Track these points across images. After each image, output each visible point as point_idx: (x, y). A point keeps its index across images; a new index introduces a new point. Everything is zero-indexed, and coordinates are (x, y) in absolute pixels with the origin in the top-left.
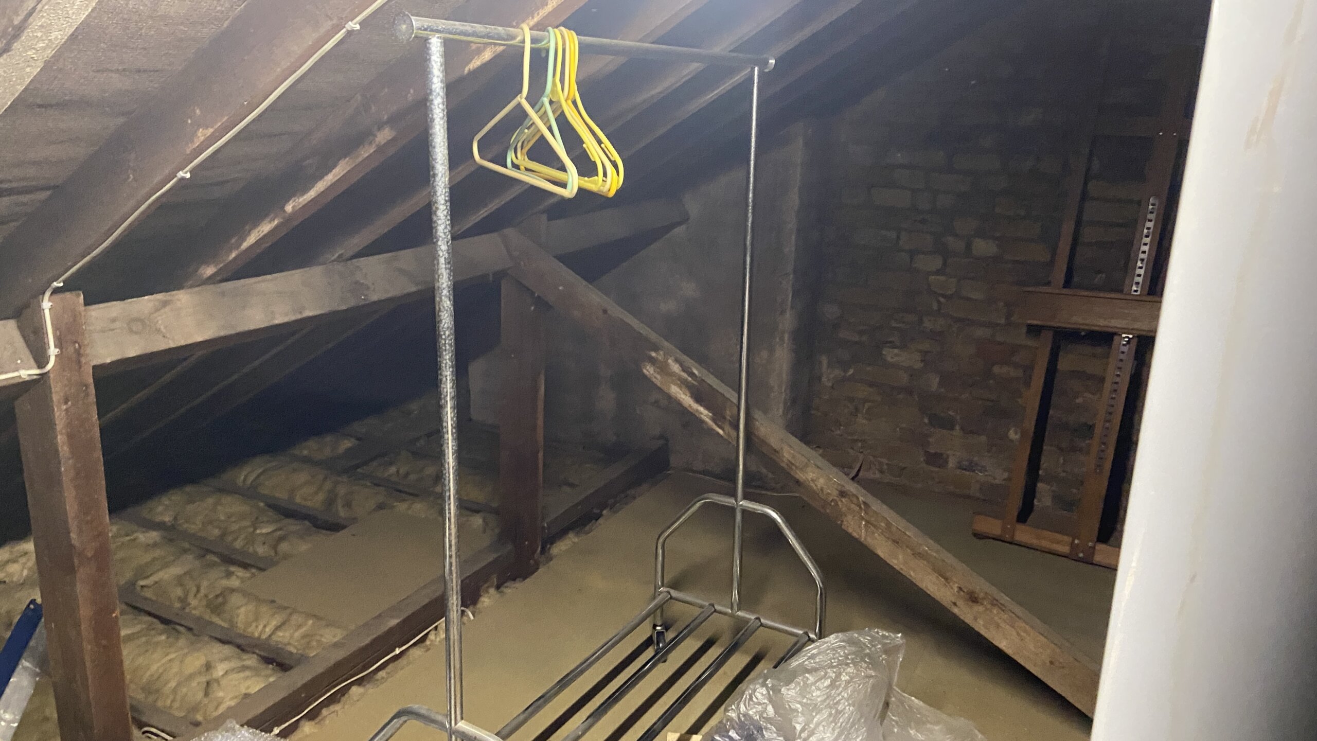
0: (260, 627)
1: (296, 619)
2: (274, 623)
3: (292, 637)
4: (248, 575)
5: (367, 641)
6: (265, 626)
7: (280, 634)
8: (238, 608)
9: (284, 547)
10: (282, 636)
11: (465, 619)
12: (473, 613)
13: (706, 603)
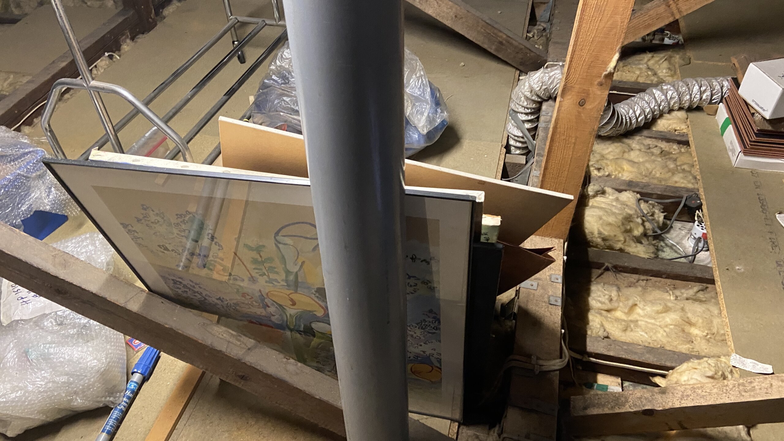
5: (49, 77)
11: (114, 60)
12: (120, 56)
13: (260, 20)
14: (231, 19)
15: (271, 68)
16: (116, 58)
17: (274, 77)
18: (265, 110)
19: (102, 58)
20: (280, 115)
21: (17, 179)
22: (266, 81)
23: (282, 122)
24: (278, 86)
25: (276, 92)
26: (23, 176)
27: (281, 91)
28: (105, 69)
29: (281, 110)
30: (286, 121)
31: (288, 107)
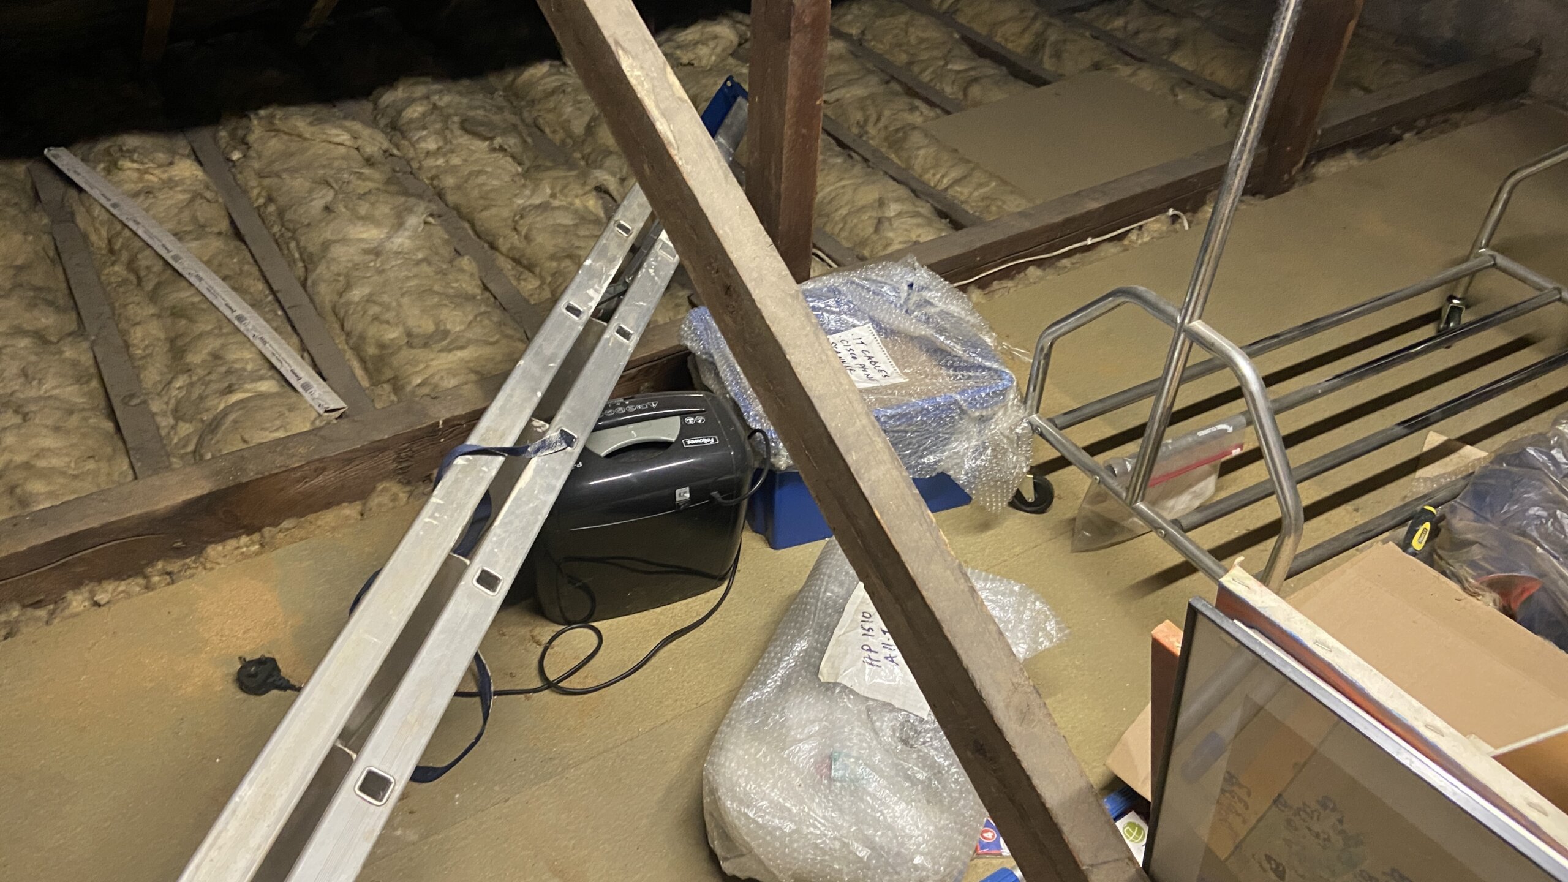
0: (938, 176)
1: (978, 176)
2: (954, 174)
3: (971, 194)
4: (932, 114)
5: (1059, 219)
6: (943, 177)
7: (958, 189)
8: (919, 148)
9: (975, 91)
10: (961, 192)
11: (1177, 226)
12: (1190, 223)
13: (1549, 285)
14: (1481, 255)
15: (1561, 428)
16: (1182, 223)
17: (1556, 453)
18: (1493, 516)
19: (1158, 217)
20: (1535, 551)
21: (950, 409)
22: (1531, 451)
23: (1536, 574)
24: (1557, 477)
25: (1545, 489)
26: (960, 408)
27: (1556, 490)
28: (1153, 238)
29: (1535, 534)
30: (1543, 575)
31: (1559, 538)
